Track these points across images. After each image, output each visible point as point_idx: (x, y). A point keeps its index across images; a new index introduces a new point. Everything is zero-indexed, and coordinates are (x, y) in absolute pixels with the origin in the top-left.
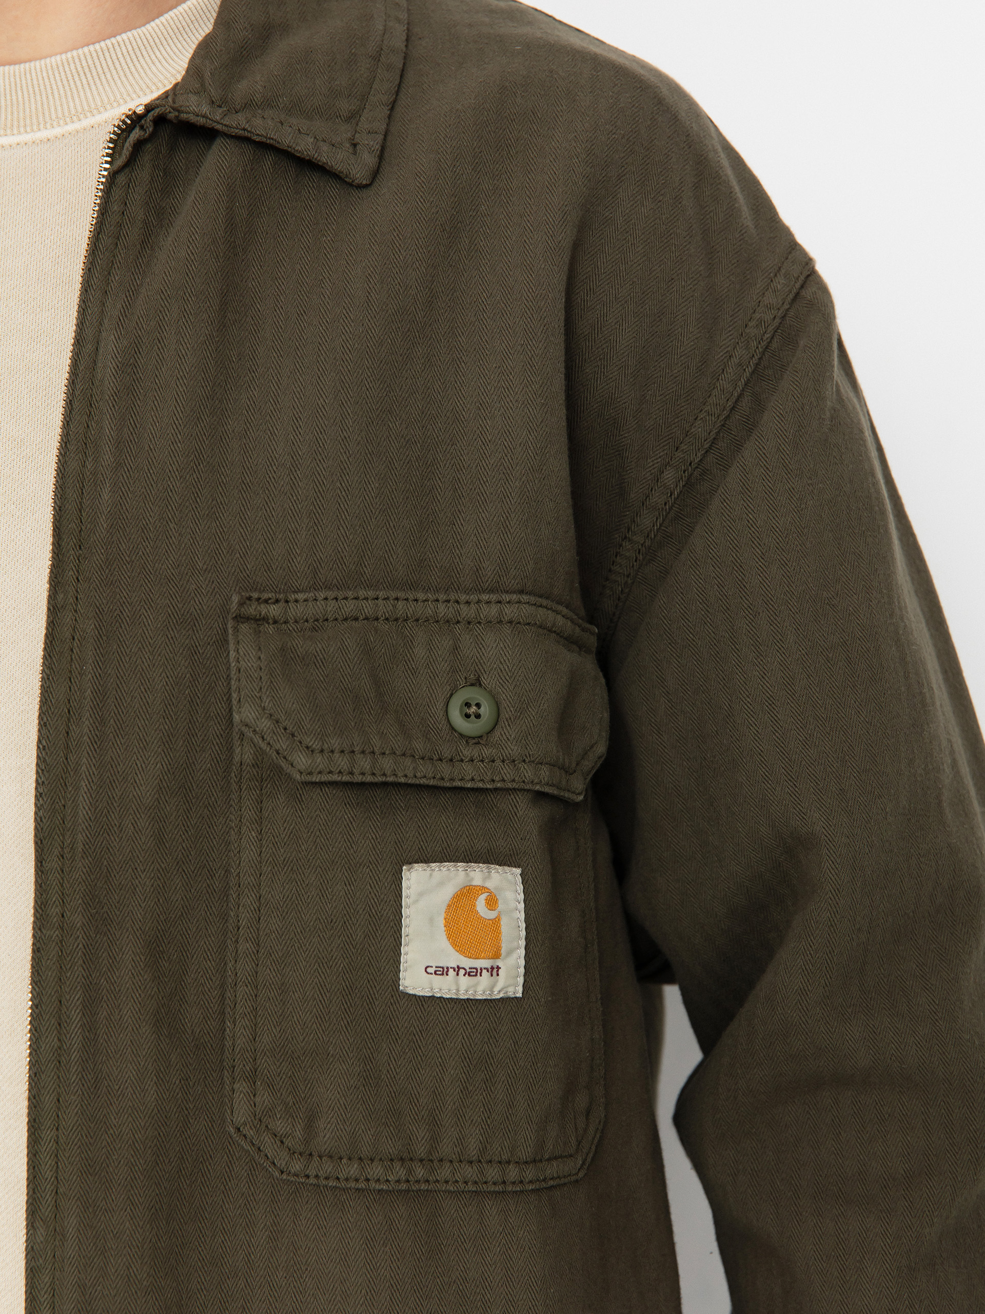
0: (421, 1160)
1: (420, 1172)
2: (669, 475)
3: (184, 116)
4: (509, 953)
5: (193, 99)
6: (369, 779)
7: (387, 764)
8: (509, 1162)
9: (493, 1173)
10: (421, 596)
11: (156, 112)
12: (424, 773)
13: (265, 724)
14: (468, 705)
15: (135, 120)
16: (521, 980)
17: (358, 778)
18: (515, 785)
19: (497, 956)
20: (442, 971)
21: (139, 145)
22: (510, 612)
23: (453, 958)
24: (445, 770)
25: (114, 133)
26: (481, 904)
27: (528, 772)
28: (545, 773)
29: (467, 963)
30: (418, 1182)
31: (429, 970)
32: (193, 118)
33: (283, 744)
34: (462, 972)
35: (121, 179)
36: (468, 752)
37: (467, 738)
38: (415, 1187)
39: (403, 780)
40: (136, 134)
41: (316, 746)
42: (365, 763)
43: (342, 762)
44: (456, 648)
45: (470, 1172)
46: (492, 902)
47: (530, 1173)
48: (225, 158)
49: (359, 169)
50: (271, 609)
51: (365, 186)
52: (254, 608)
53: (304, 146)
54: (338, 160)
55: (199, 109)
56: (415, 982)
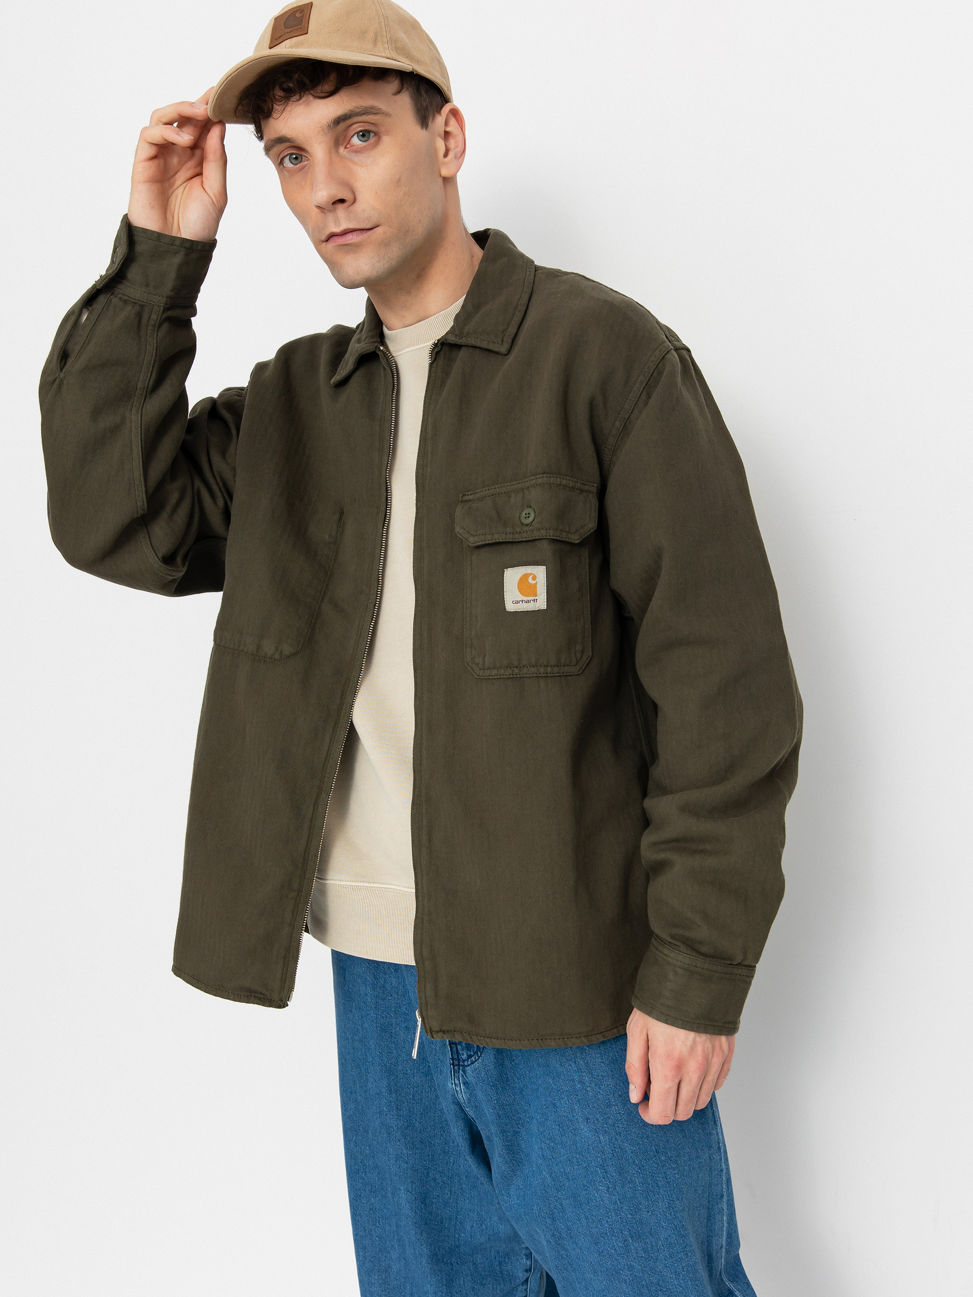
0: (517, 667)
1: (516, 671)
2: (617, 424)
3: (448, 341)
4: (540, 594)
5: (450, 335)
6: (490, 542)
7: (496, 536)
8: (548, 666)
9: (542, 670)
10: (514, 483)
11: (440, 342)
12: (509, 538)
13: (461, 531)
14: (529, 514)
15: (436, 345)
16: (545, 603)
17: (487, 542)
18: (539, 538)
19: (536, 596)
20: (517, 602)
21: (437, 353)
22: (540, 481)
23: (520, 597)
24: (517, 536)
25: (430, 351)
26: (530, 580)
27: (543, 532)
28: (551, 532)
29: (526, 599)
30: (516, 674)
31: (514, 602)
32: (451, 342)
33: (466, 536)
34: (524, 602)
35: (434, 365)
36: (525, 528)
37: (527, 525)
38: (516, 676)
39: (501, 540)
40: (437, 349)
41: (475, 534)
42: (490, 537)
43: (482, 538)
44: (523, 497)
45: (533, 670)
46: (534, 578)
47: (556, 670)
48: (463, 354)
49: (503, 349)
50: (471, 497)
51: (507, 354)
52: (466, 498)
53: (484, 345)
54: (495, 348)
55: (452, 339)
56: (510, 607)
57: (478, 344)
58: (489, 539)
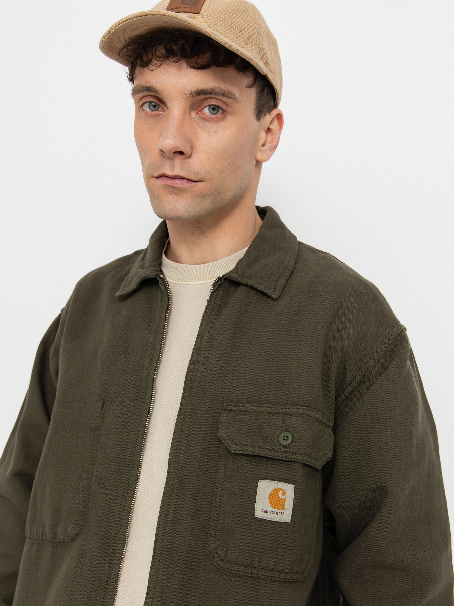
0: (256, 568)
1: (255, 571)
3: (231, 278)
4: (287, 509)
5: (234, 274)
6: (251, 453)
7: (257, 450)
8: (282, 572)
9: (277, 575)
10: (275, 406)
11: (224, 277)
12: (268, 454)
13: (225, 437)
14: (284, 437)
15: (220, 279)
16: (290, 518)
17: (248, 453)
18: (294, 460)
19: (283, 509)
20: (266, 512)
21: (220, 285)
23: (270, 508)
24: (275, 454)
25: (214, 282)
26: (280, 494)
29: (274, 510)
30: (254, 574)
31: (263, 511)
32: (233, 279)
33: (229, 442)
34: (272, 512)
35: (215, 294)
36: (282, 449)
37: (284, 446)
38: (253, 576)
39: (261, 455)
40: (219, 282)
41: (238, 443)
42: (251, 449)
43: (245, 448)
44: (283, 421)
45: (270, 573)
46: (284, 494)
47: (288, 576)
48: (241, 290)
49: (275, 295)
50: (235, 408)
51: (276, 300)
52: (230, 407)
53: (261, 288)
54: (269, 292)
55: (235, 277)
56: (259, 513)
57: (257, 286)
58: (250, 451)
